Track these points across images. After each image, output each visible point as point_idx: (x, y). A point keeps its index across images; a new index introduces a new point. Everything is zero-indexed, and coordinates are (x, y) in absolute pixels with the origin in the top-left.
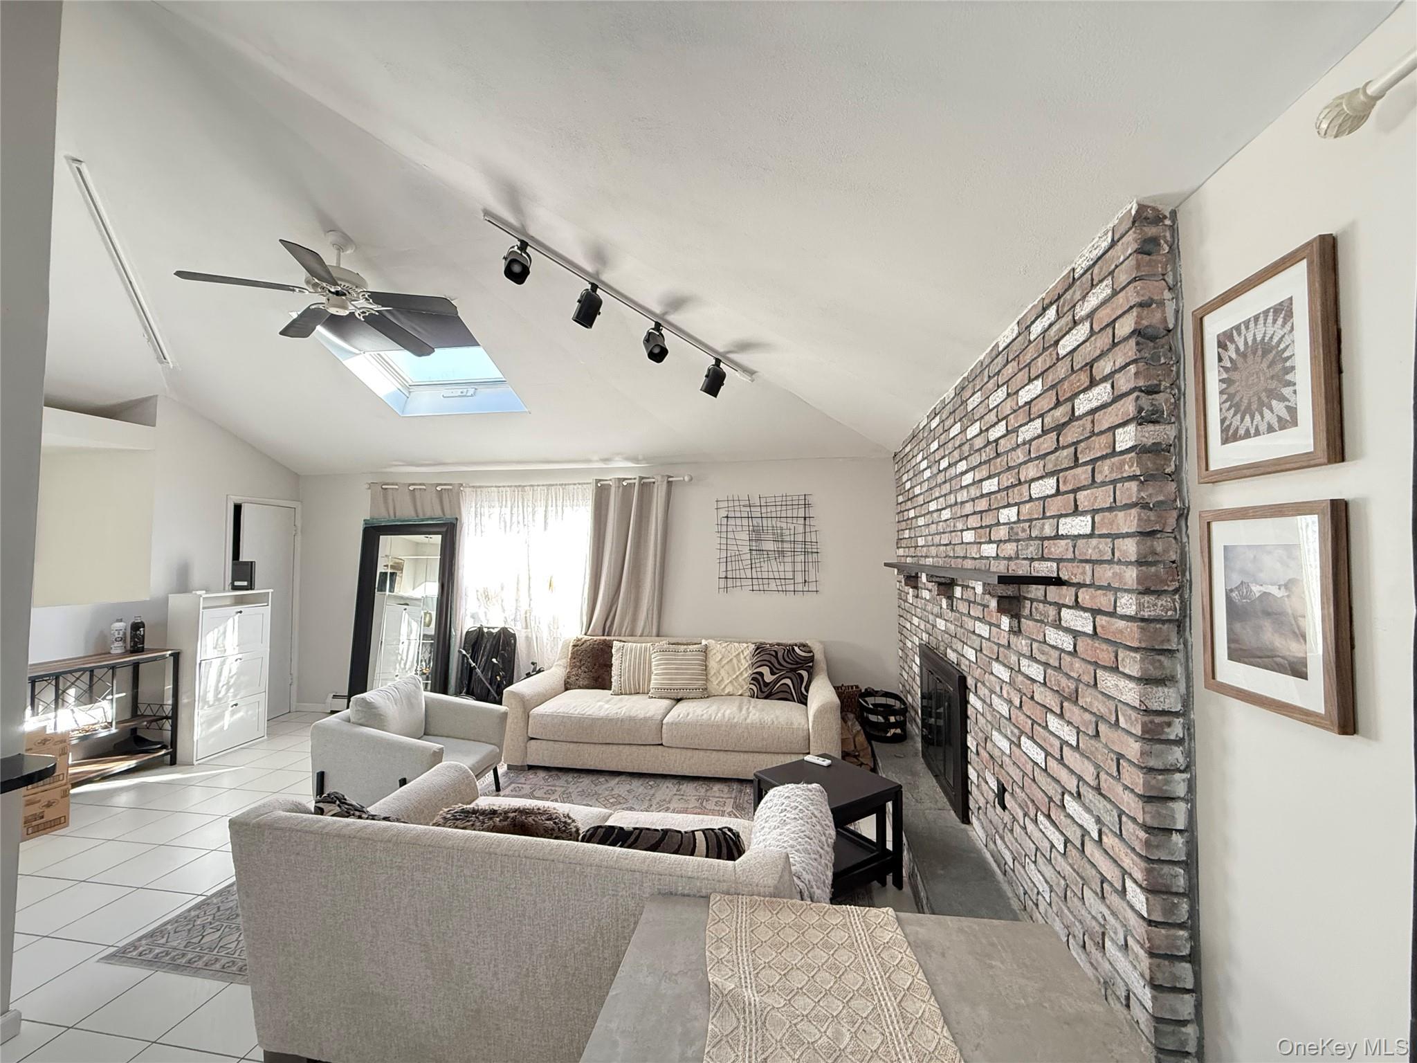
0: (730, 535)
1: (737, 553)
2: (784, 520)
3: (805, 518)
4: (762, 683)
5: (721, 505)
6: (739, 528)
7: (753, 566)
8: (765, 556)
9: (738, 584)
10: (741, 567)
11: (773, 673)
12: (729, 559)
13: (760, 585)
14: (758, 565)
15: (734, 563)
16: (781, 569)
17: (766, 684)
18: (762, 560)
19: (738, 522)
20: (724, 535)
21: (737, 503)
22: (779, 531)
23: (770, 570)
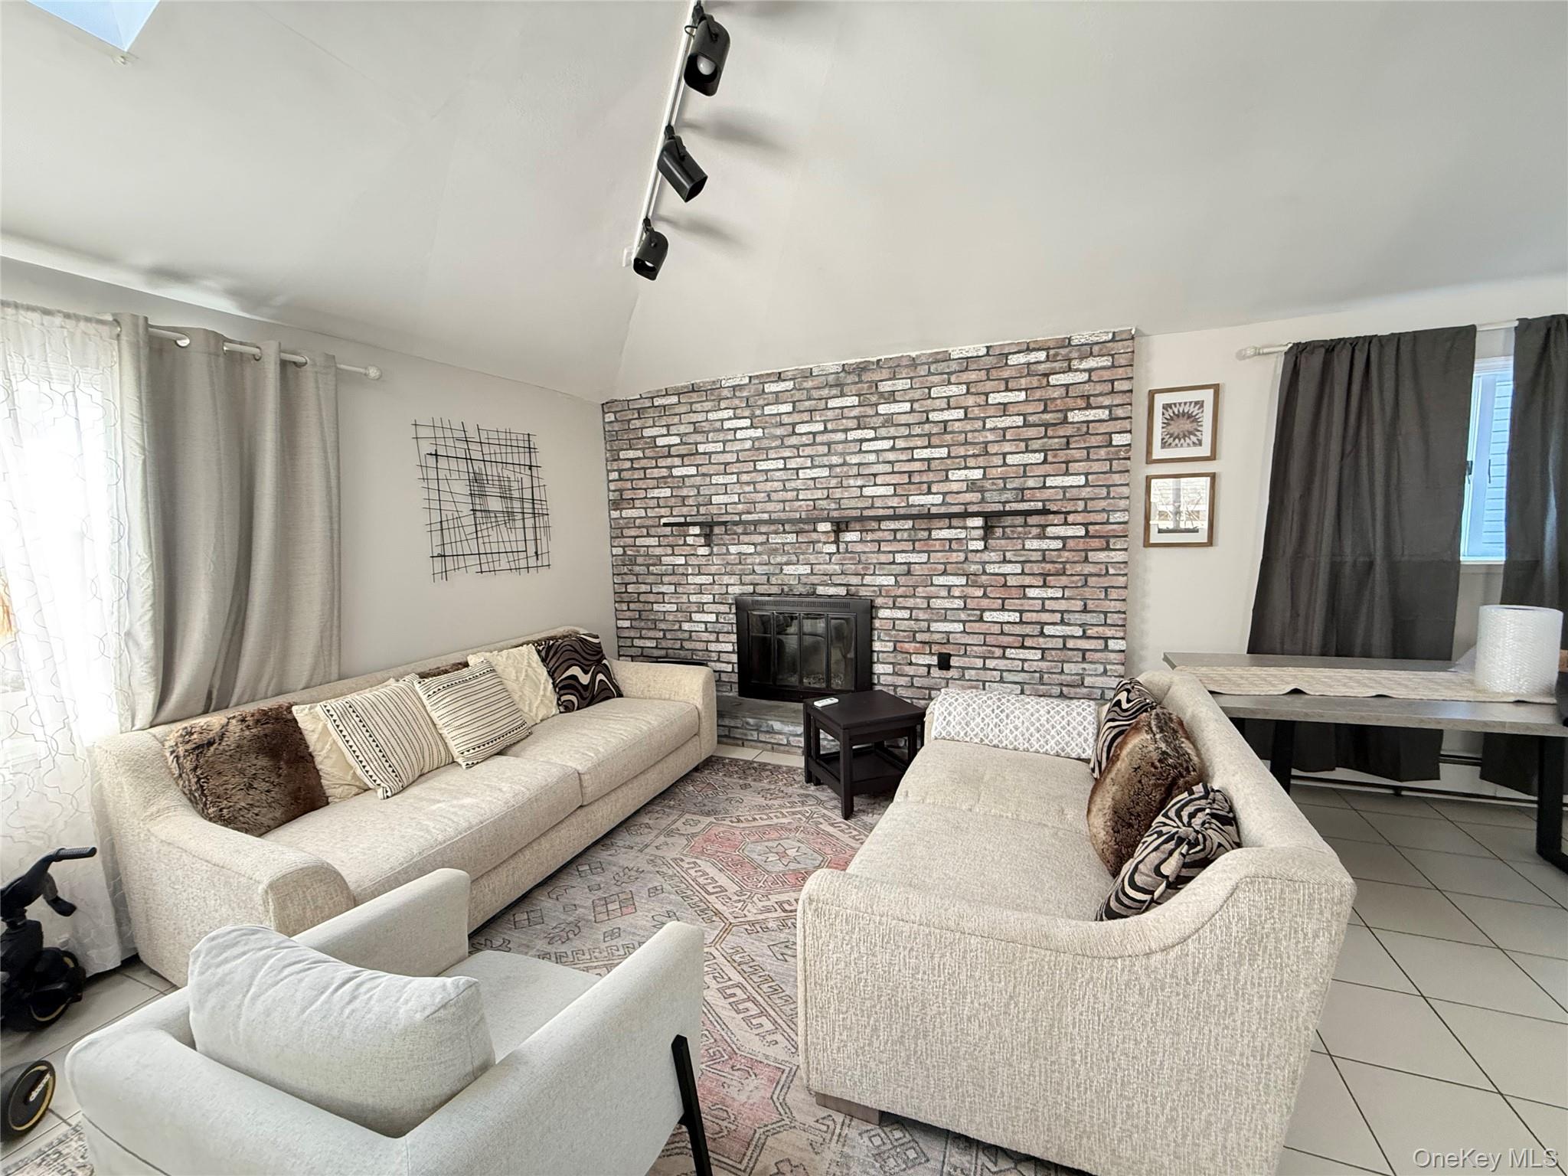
0: (444, 486)
1: (456, 515)
2: (510, 467)
3: (530, 467)
4: (580, 688)
5: (423, 432)
6: (455, 475)
7: (479, 535)
8: (493, 520)
9: (462, 564)
10: (464, 538)
11: (586, 672)
12: (445, 525)
13: (486, 562)
14: (485, 533)
15: (452, 531)
16: (513, 538)
17: (585, 687)
18: (489, 525)
19: (453, 464)
20: (434, 485)
21: (448, 434)
22: (506, 484)
23: (500, 540)
